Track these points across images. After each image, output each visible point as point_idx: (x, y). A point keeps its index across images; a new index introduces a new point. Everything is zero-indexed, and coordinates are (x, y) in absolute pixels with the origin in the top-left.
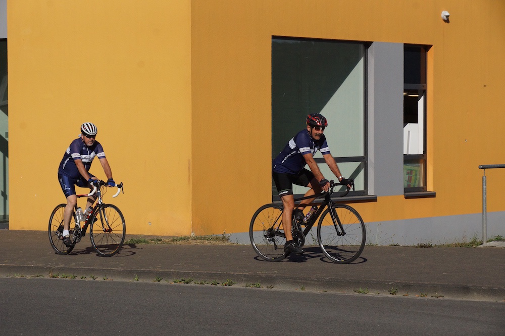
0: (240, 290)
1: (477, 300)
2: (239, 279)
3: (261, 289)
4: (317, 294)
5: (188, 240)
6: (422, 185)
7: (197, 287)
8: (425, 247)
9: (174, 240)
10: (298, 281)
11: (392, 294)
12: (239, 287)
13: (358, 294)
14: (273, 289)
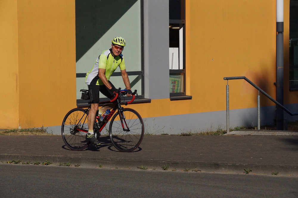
0: (55, 168)
1: (225, 173)
2: (54, 160)
3: (70, 167)
4: (111, 171)
5: (16, 132)
6: (182, 91)
7: (24, 166)
8: (186, 135)
9: (6, 132)
11: (165, 170)
12: (55, 166)
13: (140, 169)
14: (79, 167)
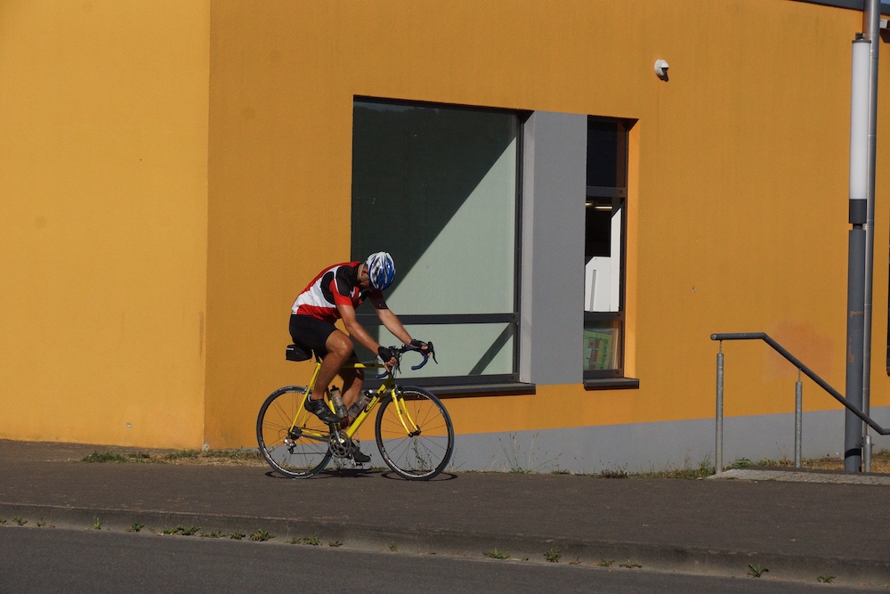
0: (280, 548)
1: (700, 574)
2: (280, 528)
3: (319, 546)
4: (418, 559)
5: (196, 457)
6: (615, 366)
7: (204, 542)
8: (614, 477)
9: (171, 457)
10: (385, 533)
12: (281, 543)
13: (490, 559)
14: (341, 547)
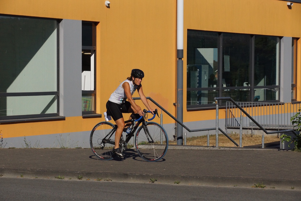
1: (133, 182)
6: (93, 110)
10: (19, 171)
11: (79, 179)
13: (57, 179)
14: (2, 176)
